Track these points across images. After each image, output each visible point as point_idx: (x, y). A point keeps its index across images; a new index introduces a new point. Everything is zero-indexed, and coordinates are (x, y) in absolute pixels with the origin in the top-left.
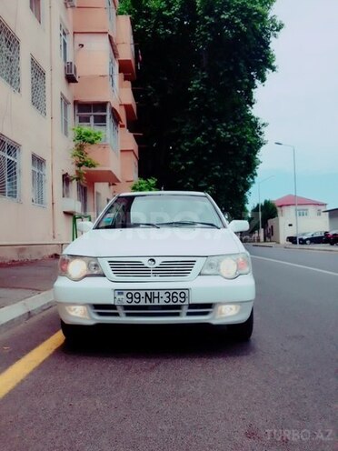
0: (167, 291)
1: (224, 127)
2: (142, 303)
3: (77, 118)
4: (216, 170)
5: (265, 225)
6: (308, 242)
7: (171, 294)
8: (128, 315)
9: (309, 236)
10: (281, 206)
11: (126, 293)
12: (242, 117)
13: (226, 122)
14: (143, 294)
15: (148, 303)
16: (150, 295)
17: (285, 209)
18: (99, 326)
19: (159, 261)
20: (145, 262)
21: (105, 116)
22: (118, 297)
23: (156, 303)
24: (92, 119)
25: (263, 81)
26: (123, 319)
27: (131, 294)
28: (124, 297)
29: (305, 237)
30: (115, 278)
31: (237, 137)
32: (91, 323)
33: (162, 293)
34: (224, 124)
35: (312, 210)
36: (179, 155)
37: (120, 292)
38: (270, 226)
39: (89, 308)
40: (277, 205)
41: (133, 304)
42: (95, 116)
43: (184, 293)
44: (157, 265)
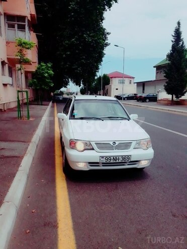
0: (122, 156)
1: (87, 34)
2: (112, 161)
3: (7, 25)
4: (83, 59)
5: (104, 88)
6: (126, 99)
7: (124, 157)
8: (103, 166)
9: (126, 96)
10: (111, 78)
11: (105, 157)
12: (98, 29)
13: (89, 31)
14: (112, 158)
15: (114, 162)
16: (115, 158)
17: (113, 79)
18: (90, 171)
19: (117, 143)
20: (111, 143)
21: (25, 25)
22: (101, 159)
23: (117, 161)
24: (16, 26)
25: (109, 7)
26: (101, 168)
27: (107, 158)
28: (104, 159)
29: (125, 97)
30: (98, 150)
31: (95, 41)
32: (88, 169)
33: (120, 157)
34: (88, 33)
35: (127, 80)
36: (62, 48)
37: (103, 157)
38: (106, 89)
39: (88, 164)
40: (110, 77)
41: (108, 162)
42: (18, 24)
43: (129, 157)
44: (117, 145)
